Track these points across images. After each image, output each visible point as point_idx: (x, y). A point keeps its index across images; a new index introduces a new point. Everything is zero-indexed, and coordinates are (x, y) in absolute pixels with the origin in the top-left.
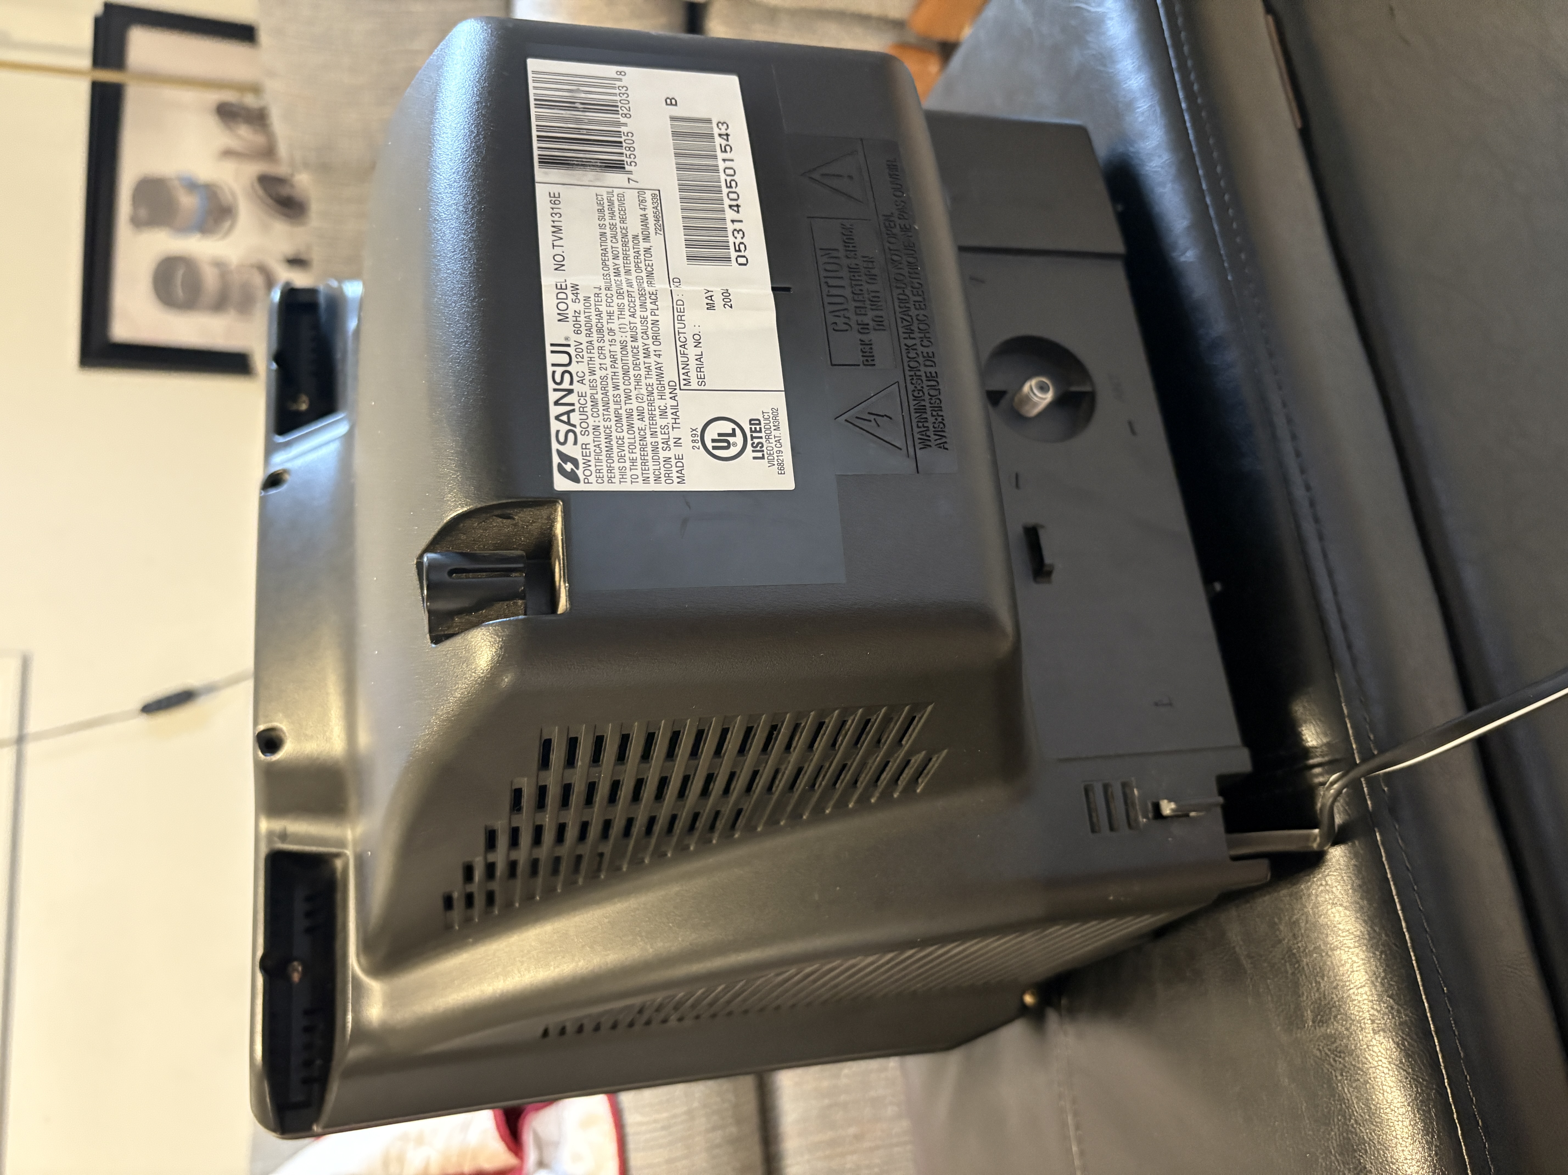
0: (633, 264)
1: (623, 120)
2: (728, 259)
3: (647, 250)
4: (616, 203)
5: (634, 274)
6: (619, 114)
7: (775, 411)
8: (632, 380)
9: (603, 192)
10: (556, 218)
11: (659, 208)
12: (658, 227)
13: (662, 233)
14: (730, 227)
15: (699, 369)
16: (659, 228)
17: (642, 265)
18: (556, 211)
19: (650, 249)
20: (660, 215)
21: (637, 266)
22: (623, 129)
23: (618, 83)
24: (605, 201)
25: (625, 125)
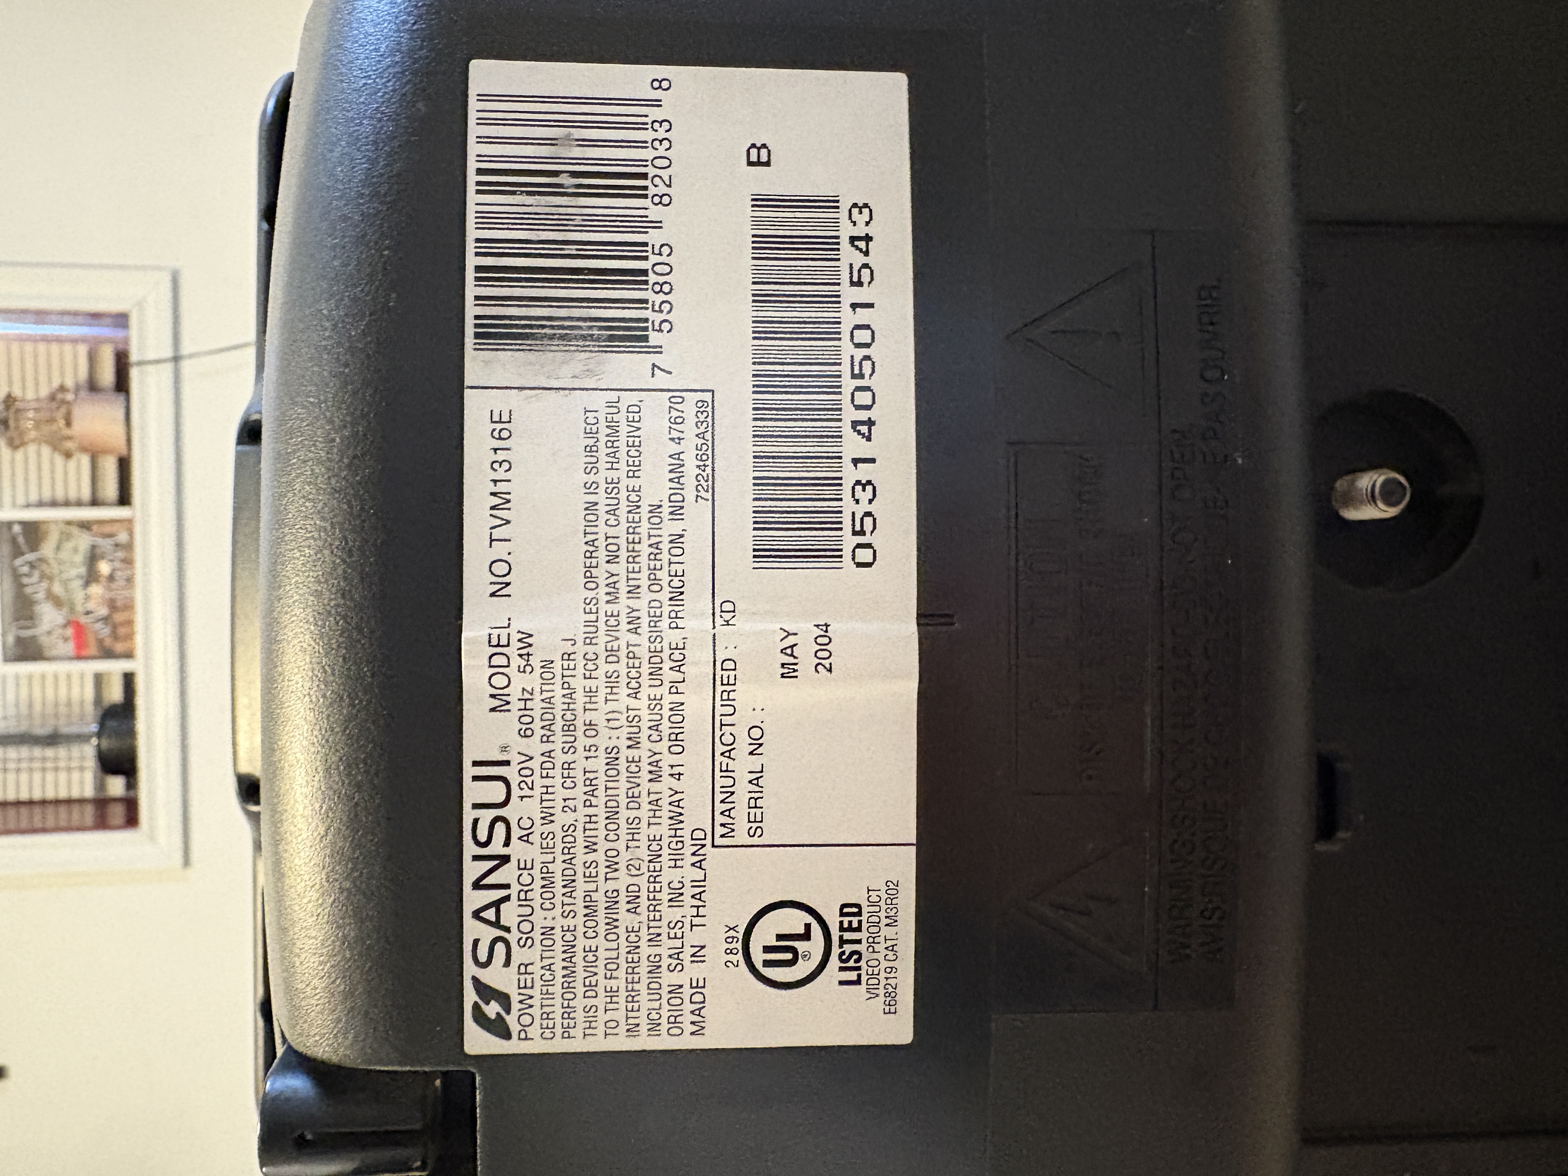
0: (645, 573)
1: (654, 213)
2: (835, 554)
3: (677, 539)
4: (624, 429)
5: (646, 596)
6: (645, 196)
7: (893, 887)
8: (623, 832)
9: (599, 400)
10: (501, 474)
11: (708, 436)
12: (702, 482)
13: (709, 496)
14: (850, 474)
15: (754, 804)
16: (704, 484)
17: (663, 575)
18: (501, 456)
19: (682, 536)
20: (709, 452)
21: (652, 577)
22: (654, 237)
23: (655, 114)
24: (603, 424)
25: (657, 225)
